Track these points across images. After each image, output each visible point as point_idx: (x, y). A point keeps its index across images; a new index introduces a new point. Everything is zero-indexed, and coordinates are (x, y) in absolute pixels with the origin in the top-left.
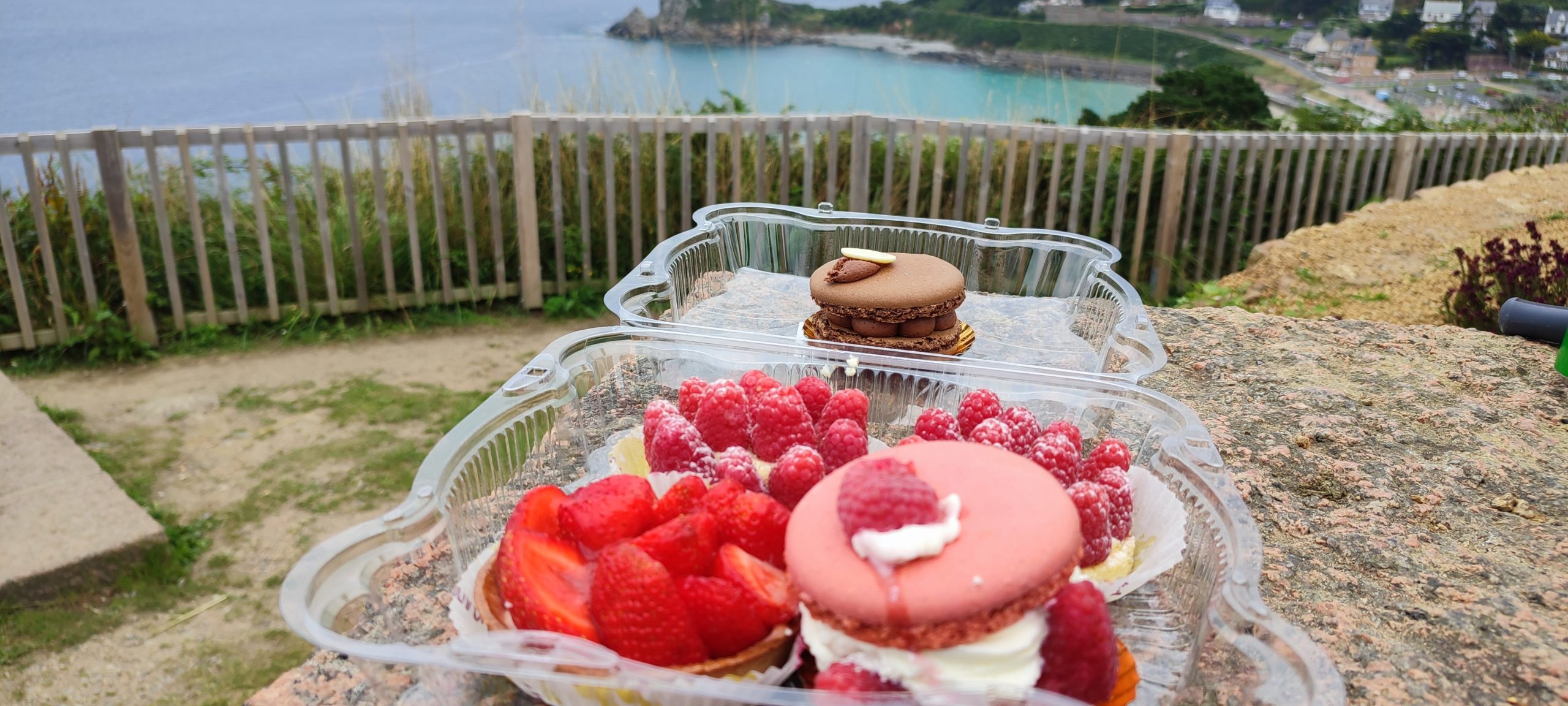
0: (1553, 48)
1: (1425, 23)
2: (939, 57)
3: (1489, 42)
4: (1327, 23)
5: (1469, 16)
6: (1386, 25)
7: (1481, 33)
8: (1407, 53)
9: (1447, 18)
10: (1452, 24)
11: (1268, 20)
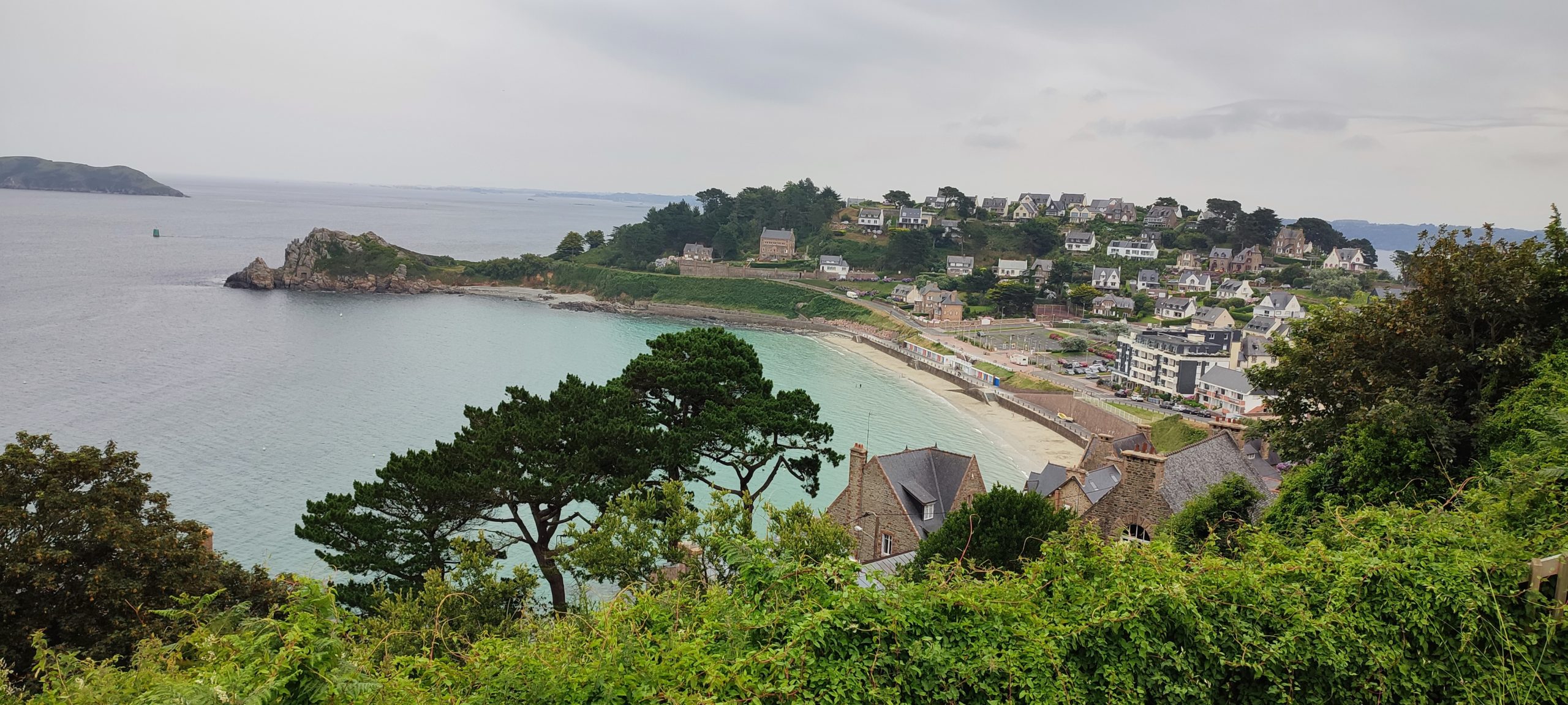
0: (1098, 299)
1: (999, 279)
2: (579, 307)
3: (1052, 295)
4: (921, 278)
5: (1033, 272)
6: (968, 279)
7: (1044, 287)
8: (987, 303)
9: (1017, 274)
10: (1021, 278)
11: (873, 275)
